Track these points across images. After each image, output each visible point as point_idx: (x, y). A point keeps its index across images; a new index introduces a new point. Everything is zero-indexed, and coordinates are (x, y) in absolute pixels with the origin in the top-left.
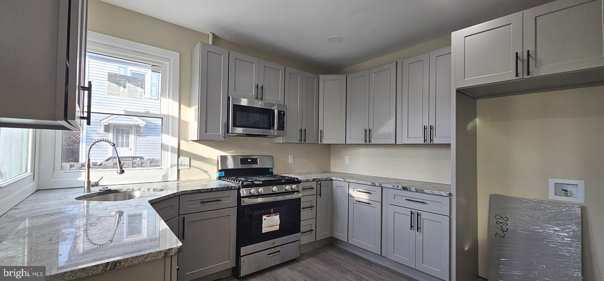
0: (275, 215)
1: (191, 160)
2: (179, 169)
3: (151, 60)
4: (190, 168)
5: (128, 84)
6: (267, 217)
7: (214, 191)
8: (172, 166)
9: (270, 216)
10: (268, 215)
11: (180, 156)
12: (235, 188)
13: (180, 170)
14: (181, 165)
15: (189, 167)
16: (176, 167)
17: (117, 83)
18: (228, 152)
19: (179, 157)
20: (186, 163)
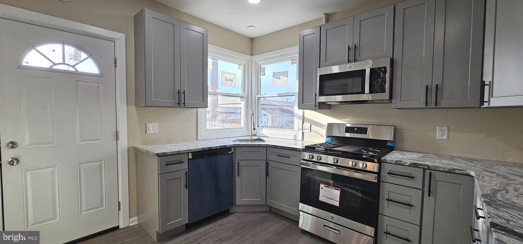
0: (335, 189)
1: (312, 125)
2: (303, 132)
3: (290, 57)
4: (311, 132)
5: (281, 77)
6: (325, 186)
7: (284, 149)
8: (298, 130)
9: (328, 187)
10: (327, 186)
11: (305, 122)
12: (299, 150)
13: (305, 133)
14: (305, 129)
15: (309, 131)
16: (301, 130)
17: (276, 78)
18: (342, 120)
19: (303, 123)
20: (308, 128)
